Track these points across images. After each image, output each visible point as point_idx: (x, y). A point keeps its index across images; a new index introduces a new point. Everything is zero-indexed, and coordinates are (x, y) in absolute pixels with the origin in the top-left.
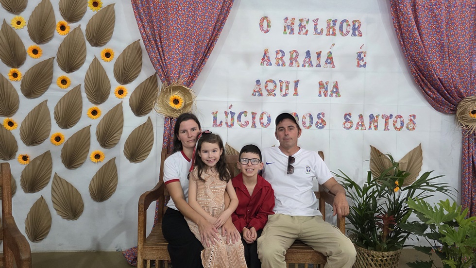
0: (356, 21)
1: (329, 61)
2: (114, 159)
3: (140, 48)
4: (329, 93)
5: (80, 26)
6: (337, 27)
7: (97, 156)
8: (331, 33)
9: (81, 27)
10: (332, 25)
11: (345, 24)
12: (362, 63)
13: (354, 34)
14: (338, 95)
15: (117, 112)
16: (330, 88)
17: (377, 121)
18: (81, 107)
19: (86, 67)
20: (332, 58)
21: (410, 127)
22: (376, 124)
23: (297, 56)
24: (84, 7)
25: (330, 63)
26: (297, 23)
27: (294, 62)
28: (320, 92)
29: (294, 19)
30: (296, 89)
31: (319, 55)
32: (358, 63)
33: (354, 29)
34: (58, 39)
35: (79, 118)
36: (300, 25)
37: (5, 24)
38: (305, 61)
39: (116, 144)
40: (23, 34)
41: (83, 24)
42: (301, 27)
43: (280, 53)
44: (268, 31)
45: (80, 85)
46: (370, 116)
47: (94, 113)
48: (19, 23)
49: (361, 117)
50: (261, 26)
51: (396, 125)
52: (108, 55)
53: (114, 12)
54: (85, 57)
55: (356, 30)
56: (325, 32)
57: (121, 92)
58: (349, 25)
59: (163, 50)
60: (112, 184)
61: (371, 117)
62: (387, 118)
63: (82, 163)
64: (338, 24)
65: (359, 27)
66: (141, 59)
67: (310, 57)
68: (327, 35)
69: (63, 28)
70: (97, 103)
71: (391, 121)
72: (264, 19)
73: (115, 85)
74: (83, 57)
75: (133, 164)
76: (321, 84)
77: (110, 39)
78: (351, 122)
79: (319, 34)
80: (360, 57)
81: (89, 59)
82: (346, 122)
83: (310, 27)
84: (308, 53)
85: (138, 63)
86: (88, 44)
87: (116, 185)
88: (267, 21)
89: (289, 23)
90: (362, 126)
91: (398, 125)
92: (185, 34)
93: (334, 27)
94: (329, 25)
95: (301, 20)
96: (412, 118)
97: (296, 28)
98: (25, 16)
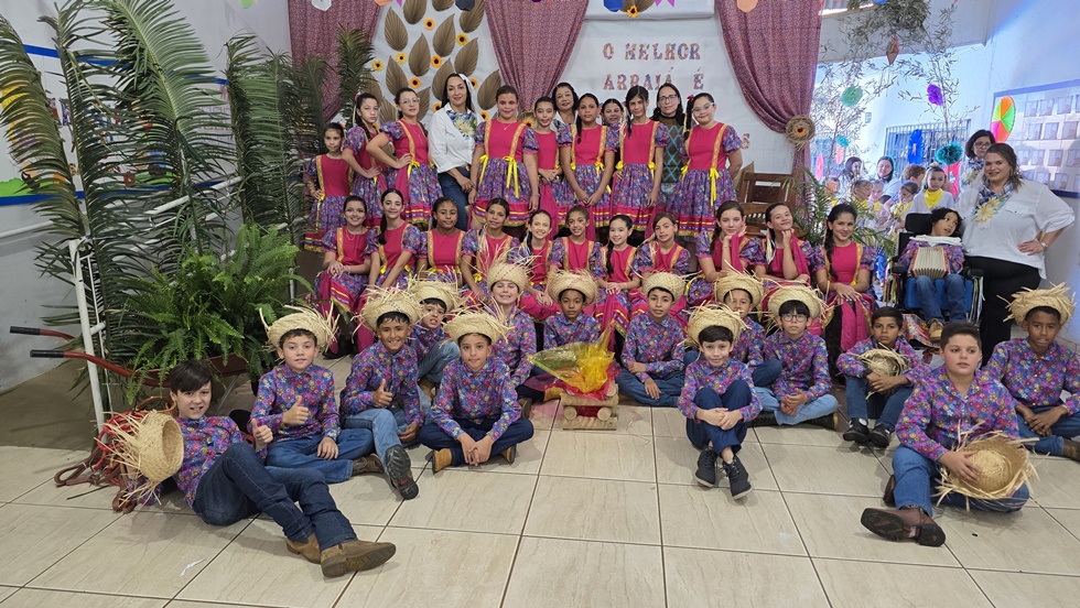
0: (694, 45)
3: (499, 77)
5: (449, 59)
6: (676, 52)
8: (670, 57)
9: (451, 60)
10: (670, 49)
11: (683, 48)
12: (699, 85)
13: (692, 57)
23: (638, 80)
26: (638, 48)
29: (635, 45)
31: (658, 78)
32: (696, 85)
33: (692, 52)
34: (432, 72)
36: (641, 50)
37: (391, 59)
40: (405, 67)
41: (452, 57)
42: (642, 52)
43: (622, 78)
44: (610, 58)
48: (401, 58)
50: (605, 53)
53: (477, 47)
55: (694, 53)
56: (664, 56)
58: (688, 49)
64: (677, 48)
65: (697, 50)
67: (650, 81)
68: (666, 59)
69: (436, 61)
72: (607, 46)
77: (475, 68)
79: (658, 58)
80: (697, 79)
83: (650, 52)
84: (648, 77)
88: (611, 47)
89: (630, 48)
93: (671, 53)
94: (668, 49)
95: (642, 46)
97: (637, 54)
98: (407, 51)
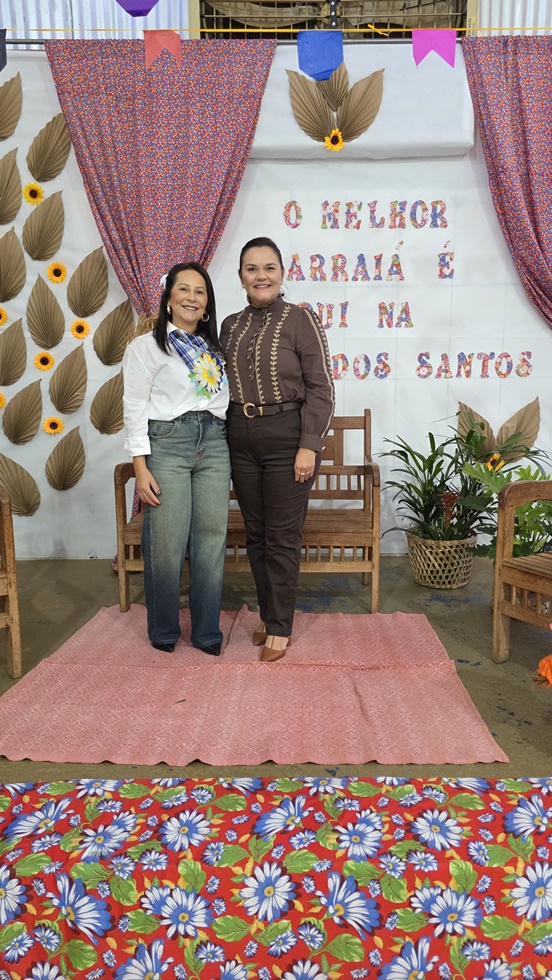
0: (437, 202)
1: (395, 269)
2: (78, 428)
3: (104, 260)
4: (395, 321)
5: (13, 228)
6: (407, 214)
7: (54, 425)
8: (397, 223)
9: (16, 231)
10: (398, 210)
11: (419, 209)
12: (447, 271)
13: (434, 224)
14: (409, 325)
15: (76, 359)
16: (397, 313)
17: (469, 364)
18: (25, 354)
19: (26, 292)
20: (399, 264)
21: (522, 372)
22: (468, 368)
23: (344, 263)
24: (17, 199)
25: (396, 273)
26: (343, 209)
27: (339, 273)
28: (381, 321)
29: (337, 203)
30: (343, 317)
31: (378, 260)
32: (441, 271)
33: (435, 216)
35: (24, 369)
36: (348, 212)
38: (356, 271)
39: (78, 406)
42: (350, 215)
43: (318, 260)
44: (298, 225)
45: (21, 319)
46: (459, 356)
47: (44, 361)
49: (445, 357)
50: (287, 218)
51: (500, 369)
52: (57, 273)
53: (62, 204)
54: (25, 276)
55: (437, 218)
56: (388, 222)
57: (80, 329)
58: (426, 209)
59: (138, 263)
60: (77, 465)
61: (461, 357)
62: (485, 359)
63: (33, 435)
64: (408, 209)
65: (442, 212)
66: (106, 277)
67: (365, 265)
68: (391, 227)
70: (47, 347)
71: (491, 364)
72: (290, 206)
73: (71, 319)
74: (21, 276)
75: (105, 435)
76: (382, 307)
77: (58, 247)
78: (429, 367)
79: (378, 226)
80: (443, 262)
81: (31, 280)
82: (422, 366)
83: (364, 215)
84: (361, 258)
85: (102, 284)
86: (27, 257)
87: (83, 466)
88: (296, 208)
89: (330, 209)
90: (447, 371)
91: (504, 369)
92: (168, 237)
93: (401, 214)
94: (394, 210)
95: (349, 205)
96: (526, 357)
97: (342, 218)
